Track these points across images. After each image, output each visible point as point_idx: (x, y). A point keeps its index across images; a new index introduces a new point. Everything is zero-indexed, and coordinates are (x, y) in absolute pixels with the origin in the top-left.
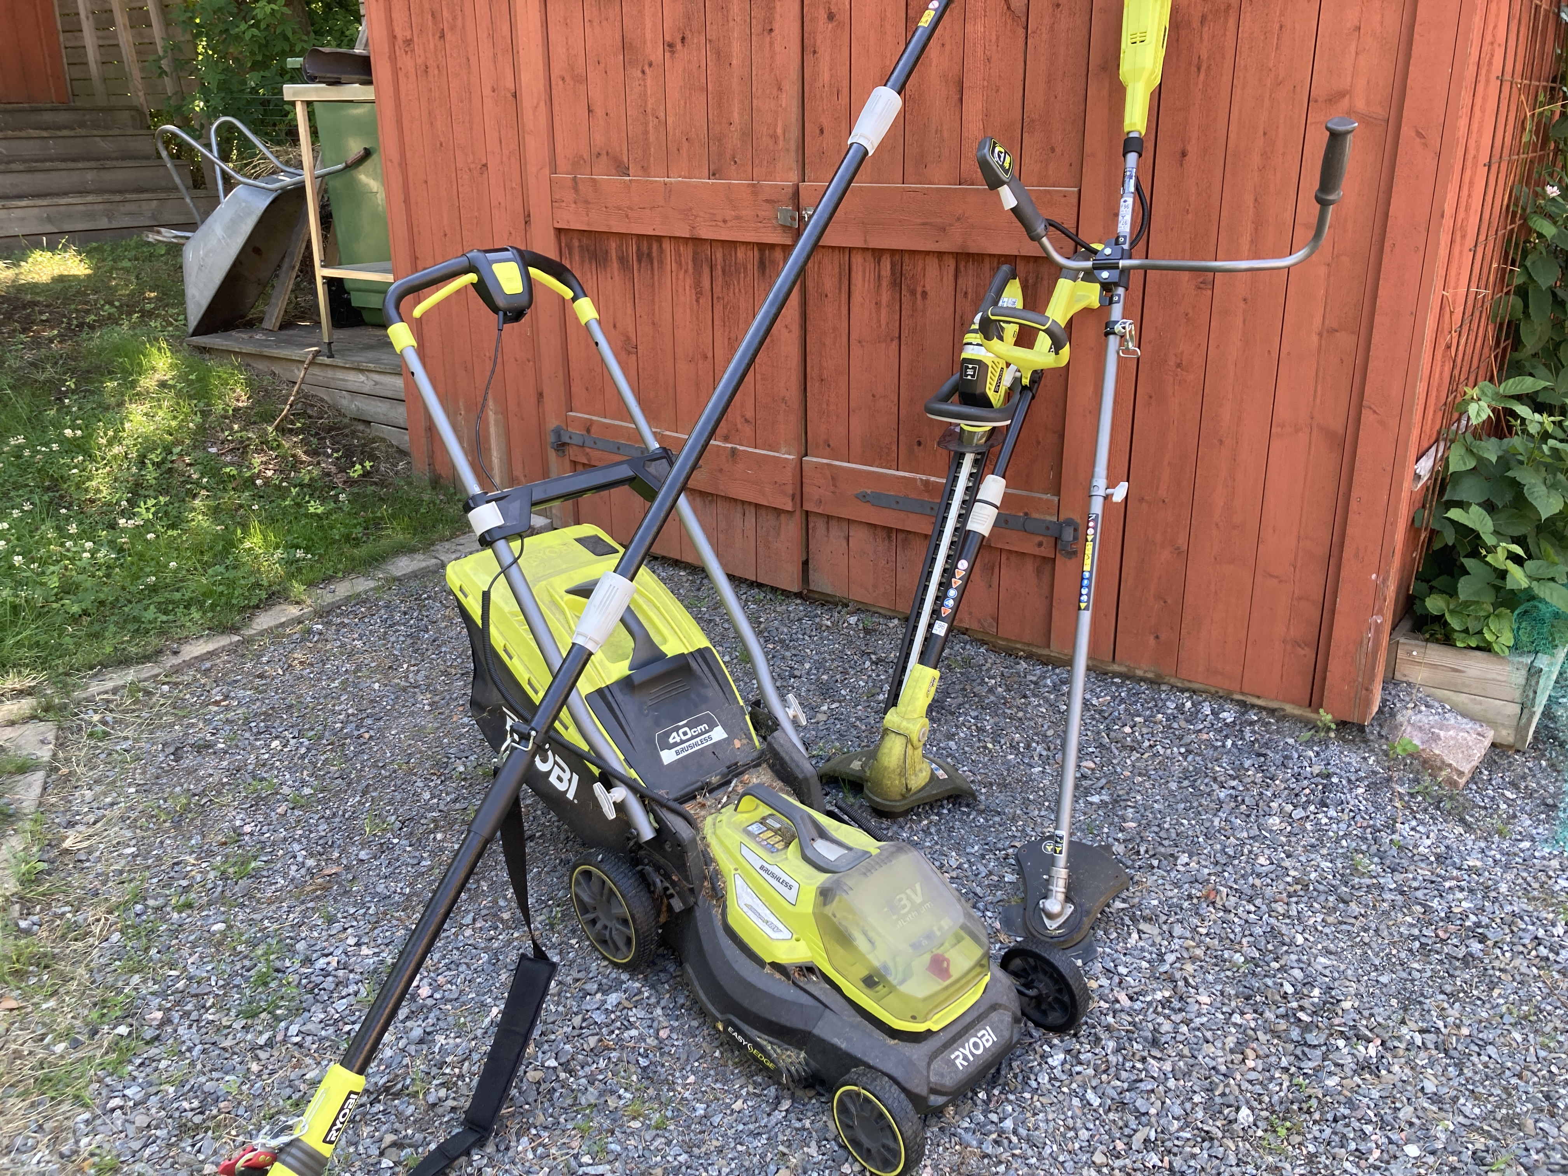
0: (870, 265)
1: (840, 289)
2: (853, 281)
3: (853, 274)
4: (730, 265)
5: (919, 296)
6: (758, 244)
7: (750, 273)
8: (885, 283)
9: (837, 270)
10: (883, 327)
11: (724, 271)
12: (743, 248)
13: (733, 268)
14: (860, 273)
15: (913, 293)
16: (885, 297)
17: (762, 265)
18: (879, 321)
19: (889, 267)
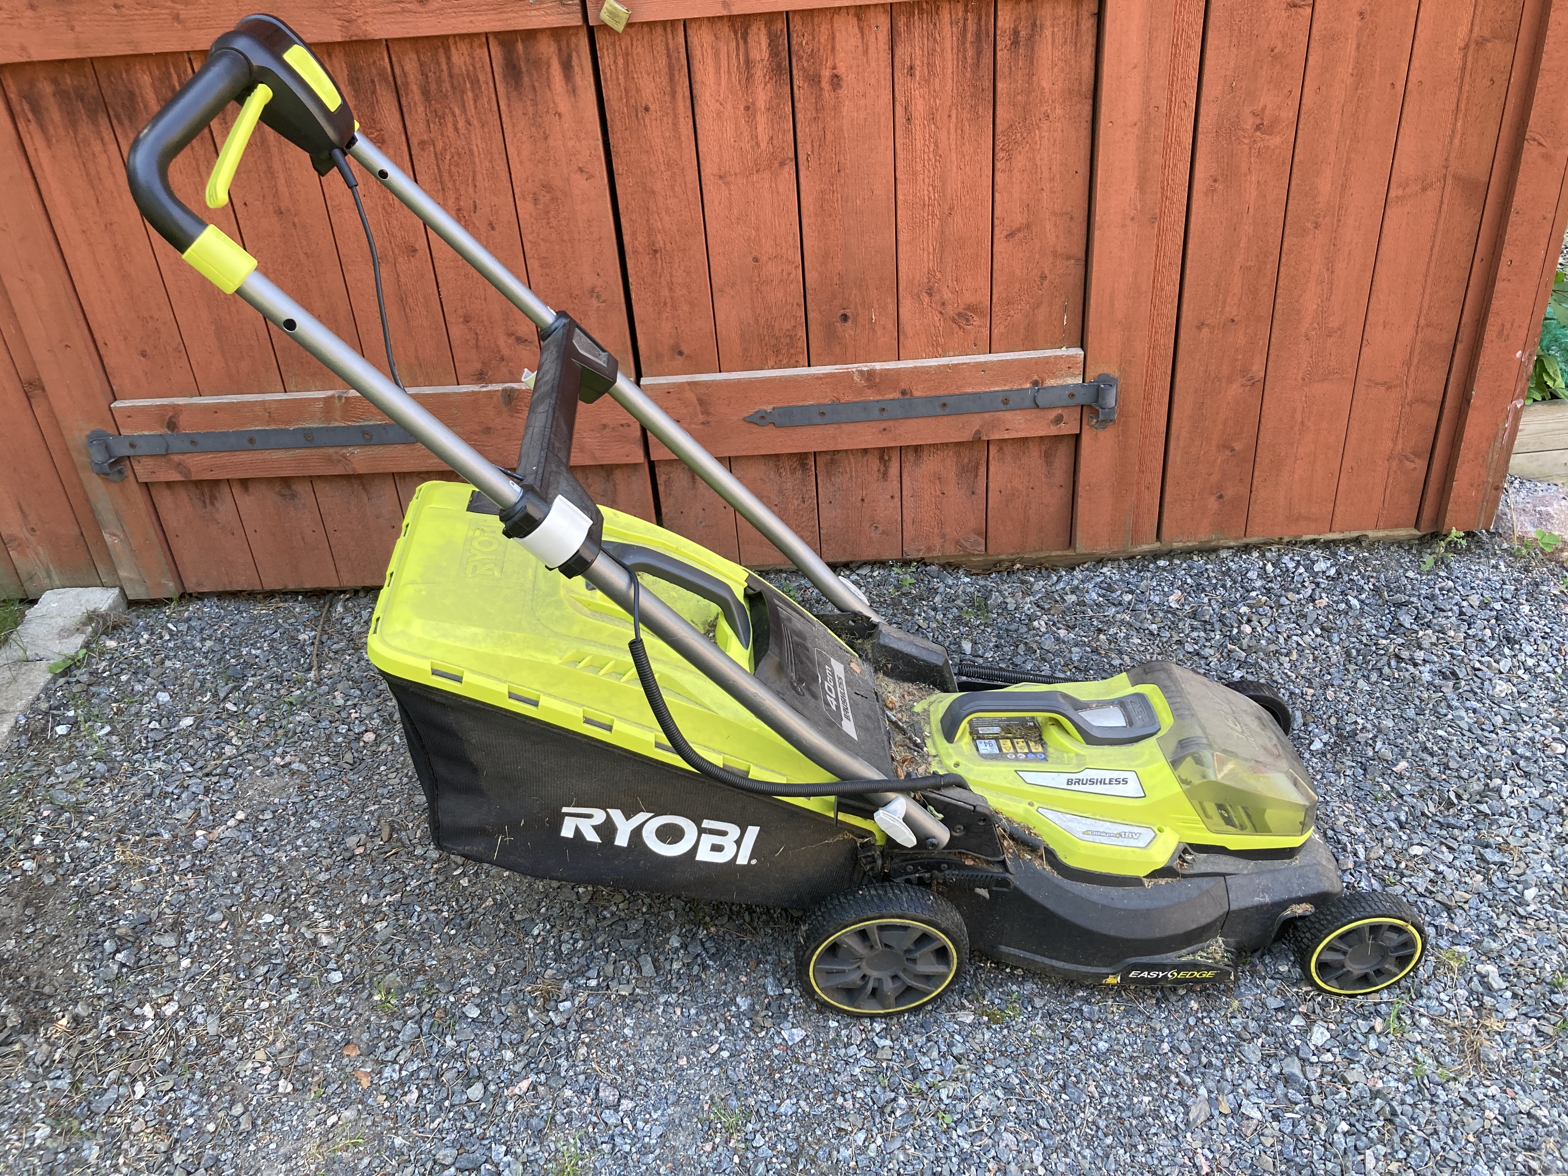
0: (728, 44)
1: (673, 94)
2: (698, 77)
3: (697, 65)
4: (439, 81)
5: (825, 84)
6: (496, 34)
7: (487, 89)
8: (759, 73)
9: (663, 62)
10: (763, 145)
11: (426, 93)
12: (464, 47)
13: (446, 86)
14: (710, 61)
15: (814, 80)
16: (762, 95)
17: (513, 71)
18: (754, 137)
19: (764, 42)
